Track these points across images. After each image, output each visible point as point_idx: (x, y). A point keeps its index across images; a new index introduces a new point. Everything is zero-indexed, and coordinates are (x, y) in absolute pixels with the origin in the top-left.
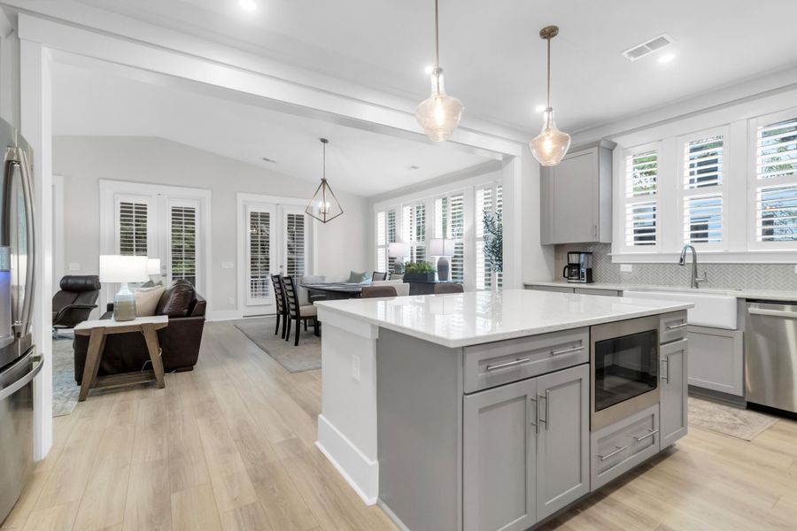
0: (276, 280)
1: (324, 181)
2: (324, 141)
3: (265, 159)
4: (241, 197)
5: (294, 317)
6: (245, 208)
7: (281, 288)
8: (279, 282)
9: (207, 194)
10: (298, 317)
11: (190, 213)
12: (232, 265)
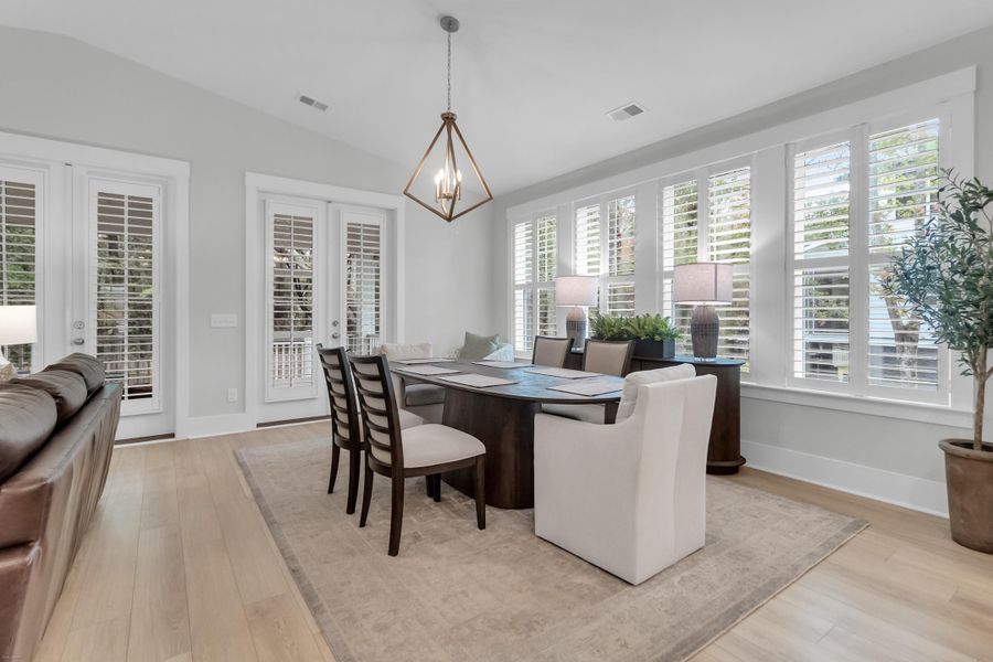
0: (334, 360)
1: (449, 120)
2: (449, 24)
3: (305, 100)
4: (254, 181)
5: (385, 470)
6: (263, 205)
7: (345, 382)
8: (341, 367)
9: (180, 170)
10: (396, 471)
11: (142, 208)
12: (233, 320)
